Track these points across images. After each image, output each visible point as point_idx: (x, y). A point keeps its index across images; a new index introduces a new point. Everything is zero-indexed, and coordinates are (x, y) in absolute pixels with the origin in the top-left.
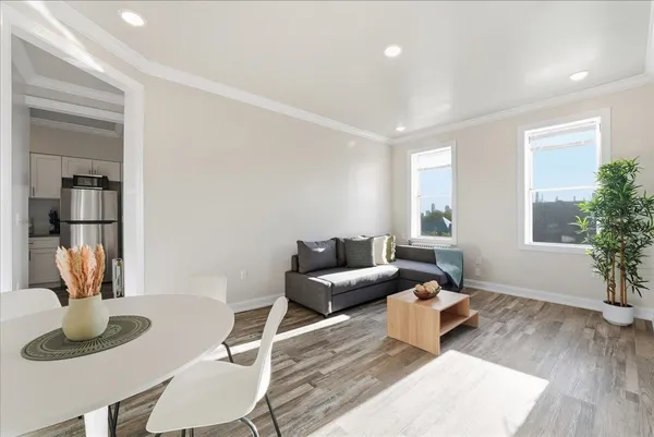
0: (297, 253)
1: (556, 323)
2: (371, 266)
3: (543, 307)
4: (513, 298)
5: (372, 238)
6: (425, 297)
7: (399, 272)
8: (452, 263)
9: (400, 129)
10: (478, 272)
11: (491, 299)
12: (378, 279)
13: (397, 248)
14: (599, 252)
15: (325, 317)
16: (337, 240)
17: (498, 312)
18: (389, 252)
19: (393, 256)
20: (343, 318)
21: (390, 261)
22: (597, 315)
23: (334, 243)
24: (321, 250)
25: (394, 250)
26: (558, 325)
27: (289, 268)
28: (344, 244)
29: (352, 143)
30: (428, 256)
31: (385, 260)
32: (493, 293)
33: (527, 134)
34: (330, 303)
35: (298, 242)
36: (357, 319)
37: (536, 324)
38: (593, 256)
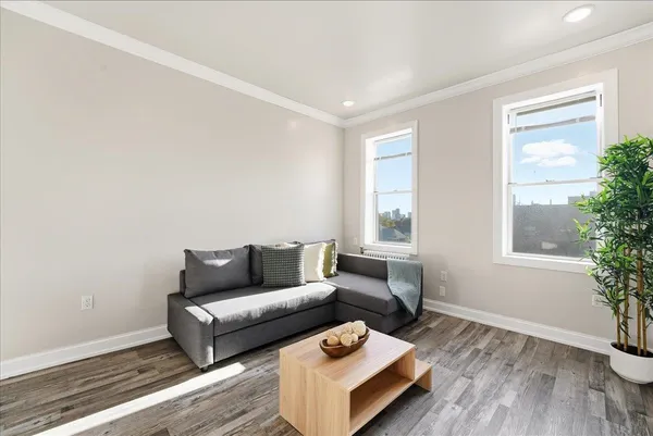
0: (184, 268)
1: (545, 377)
2: (297, 284)
3: (525, 348)
4: (488, 329)
5: (302, 245)
6: (337, 353)
7: (337, 292)
8: (407, 280)
9: (348, 104)
10: (443, 291)
11: (457, 331)
12: (301, 306)
13: (340, 258)
14: (606, 274)
15: (204, 371)
16: (251, 248)
17: (465, 355)
18: (327, 264)
19: (333, 269)
20: (236, 369)
21: (328, 276)
22: (602, 360)
23: (246, 252)
24: (221, 262)
25: (335, 261)
26: (548, 380)
27: (176, 288)
28: (261, 254)
29: (293, 124)
30: (378, 271)
31: (321, 275)
32: (462, 320)
33: (506, 108)
34: (211, 349)
35: (188, 252)
36: (253, 373)
37: (517, 380)
38: (597, 278)
